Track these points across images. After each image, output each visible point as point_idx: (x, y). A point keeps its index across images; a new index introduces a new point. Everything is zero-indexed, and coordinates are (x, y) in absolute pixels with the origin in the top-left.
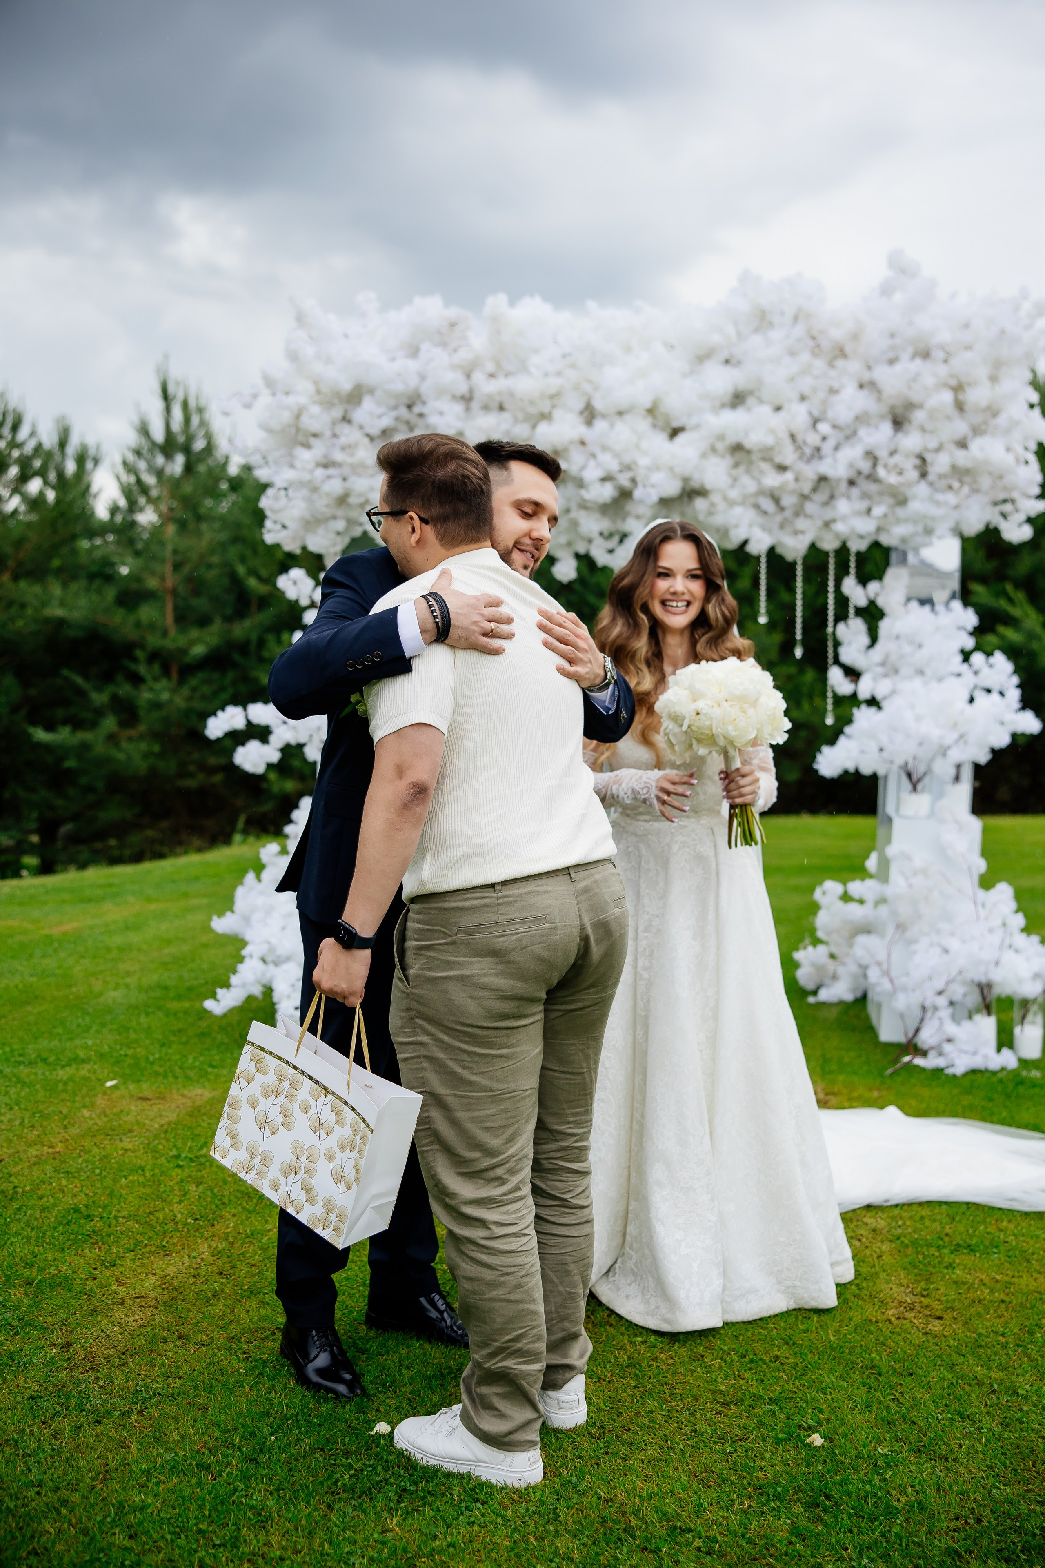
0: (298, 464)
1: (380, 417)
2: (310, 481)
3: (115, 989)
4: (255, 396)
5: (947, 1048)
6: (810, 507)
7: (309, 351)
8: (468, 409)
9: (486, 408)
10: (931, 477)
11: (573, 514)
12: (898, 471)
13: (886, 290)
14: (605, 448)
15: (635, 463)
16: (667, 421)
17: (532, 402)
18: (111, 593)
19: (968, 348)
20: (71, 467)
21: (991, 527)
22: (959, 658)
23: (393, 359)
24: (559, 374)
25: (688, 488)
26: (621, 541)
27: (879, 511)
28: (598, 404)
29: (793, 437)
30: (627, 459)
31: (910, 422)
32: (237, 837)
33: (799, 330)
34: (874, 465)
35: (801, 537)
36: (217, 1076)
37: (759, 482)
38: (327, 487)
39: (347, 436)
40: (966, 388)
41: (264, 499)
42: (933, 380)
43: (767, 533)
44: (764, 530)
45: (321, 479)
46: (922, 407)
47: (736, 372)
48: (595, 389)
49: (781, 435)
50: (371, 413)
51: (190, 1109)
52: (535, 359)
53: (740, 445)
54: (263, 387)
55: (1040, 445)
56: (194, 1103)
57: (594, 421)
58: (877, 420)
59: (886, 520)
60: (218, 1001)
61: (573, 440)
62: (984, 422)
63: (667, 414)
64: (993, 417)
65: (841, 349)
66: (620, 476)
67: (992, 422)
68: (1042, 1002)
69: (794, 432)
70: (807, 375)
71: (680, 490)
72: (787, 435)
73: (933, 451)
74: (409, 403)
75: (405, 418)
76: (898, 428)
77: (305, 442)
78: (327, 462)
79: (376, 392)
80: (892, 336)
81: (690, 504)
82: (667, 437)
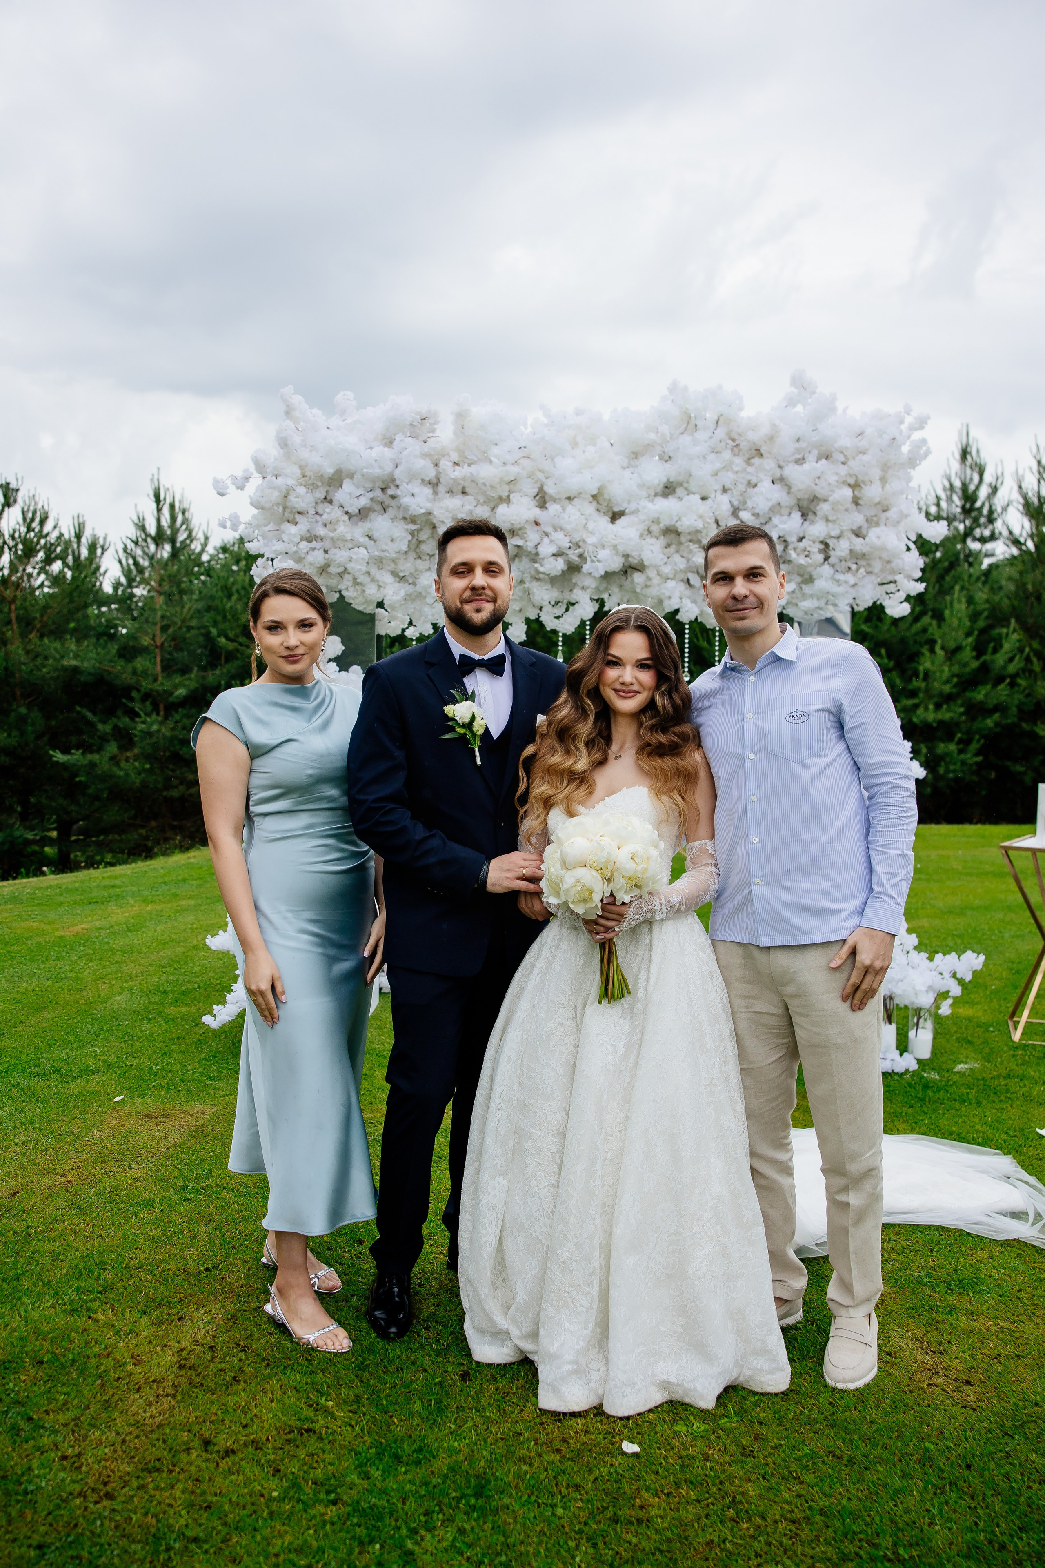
0: (285, 537)
1: (357, 497)
2: (296, 552)
3: (120, 994)
4: (247, 479)
7: (297, 439)
8: (436, 493)
9: (450, 492)
10: (831, 560)
11: (527, 585)
12: (807, 553)
13: (789, 402)
14: (556, 528)
15: (584, 541)
16: (609, 507)
17: (492, 487)
18: (114, 648)
19: (862, 453)
20: (84, 553)
21: (878, 603)
23: (371, 448)
24: (515, 463)
25: (626, 564)
26: (567, 610)
28: (550, 489)
29: (717, 522)
30: (577, 537)
31: (815, 513)
33: (721, 432)
36: (215, 1090)
37: (686, 560)
38: (310, 558)
39: (329, 513)
40: (862, 486)
41: (254, 567)
42: (835, 478)
43: (694, 605)
44: (692, 602)
45: (305, 551)
46: (825, 501)
47: (668, 465)
48: (547, 478)
49: (709, 521)
50: (350, 494)
51: (193, 1129)
52: (495, 450)
53: (672, 529)
54: (254, 471)
55: (920, 536)
56: (196, 1121)
57: (547, 505)
58: (788, 510)
59: (794, 595)
60: (215, 1016)
61: (527, 521)
62: (876, 516)
63: (610, 500)
64: (884, 511)
65: (758, 450)
66: (570, 552)
67: (883, 516)
68: (933, 1010)
69: (718, 518)
70: (728, 471)
71: (621, 565)
72: (713, 520)
73: (833, 537)
74: (383, 487)
75: (379, 499)
76: (804, 518)
77: (291, 518)
78: (311, 536)
79: (355, 476)
80: (798, 440)
81: (629, 578)
82: (609, 520)
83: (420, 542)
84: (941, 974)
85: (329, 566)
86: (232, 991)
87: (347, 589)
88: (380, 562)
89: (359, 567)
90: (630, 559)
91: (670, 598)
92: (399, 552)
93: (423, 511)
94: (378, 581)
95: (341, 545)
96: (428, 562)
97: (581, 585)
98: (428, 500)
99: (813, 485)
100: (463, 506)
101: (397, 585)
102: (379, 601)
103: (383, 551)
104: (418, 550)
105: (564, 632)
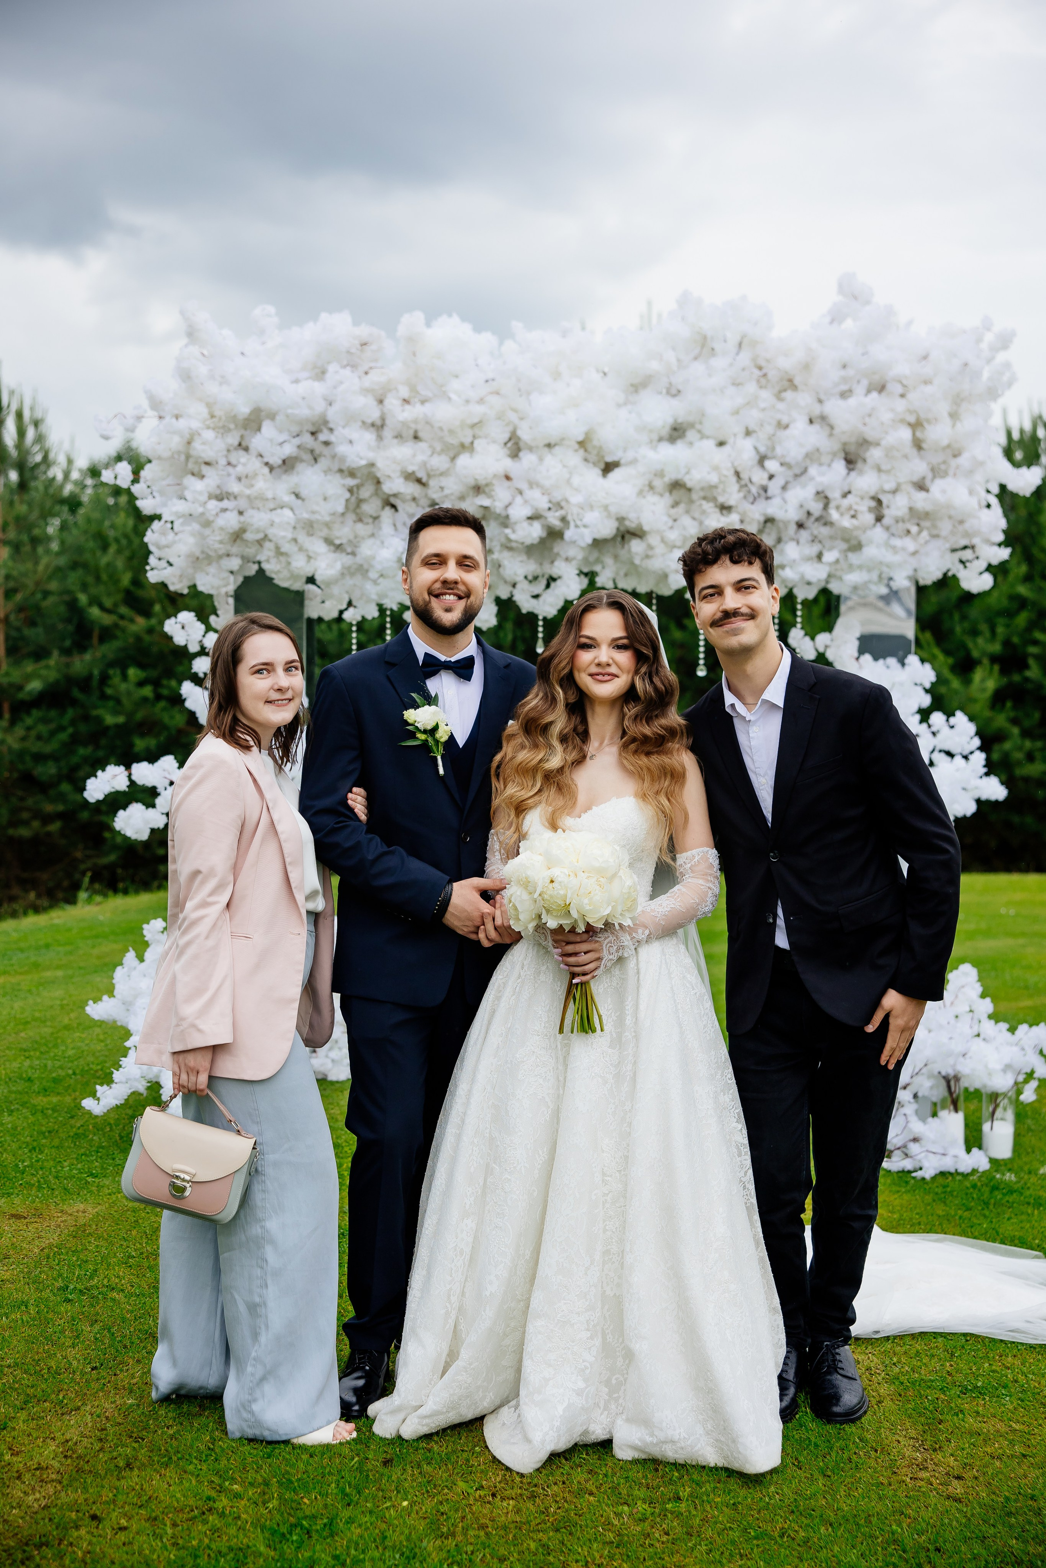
0: (188, 495)
1: (281, 444)
2: (202, 514)
4: (139, 418)
5: (914, 1148)
7: (203, 370)
8: (380, 438)
9: (399, 436)
10: (886, 521)
12: (852, 513)
13: (836, 317)
14: (532, 484)
15: (567, 501)
16: (599, 455)
17: (451, 432)
19: (927, 382)
21: (950, 574)
22: (918, 717)
23: (297, 381)
24: (481, 401)
25: (622, 529)
26: (548, 586)
27: (830, 556)
28: (525, 434)
29: (737, 474)
30: (557, 496)
31: (865, 460)
33: (745, 358)
34: (826, 507)
36: (99, 1187)
37: (701, 523)
38: (221, 521)
39: (244, 465)
40: (925, 424)
41: (149, 533)
42: (890, 415)
45: (214, 512)
46: (878, 444)
47: (674, 402)
48: (522, 419)
49: (725, 472)
50: (271, 440)
51: (72, 1229)
52: (455, 385)
53: (680, 483)
54: (148, 409)
55: (1003, 487)
56: (76, 1221)
57: (521, 454)
58: (829, 457)
59: (838, 567)
60: (98, 1099)
61: (495, 476)
62: (944, 462)
63: (601, 448)
64: (954, 457)
65: (790, 381)
66: (549, 515)
67: (954, 463)
68: (1014, 1097)
69: (739, 469)
70: (753, 407)
71: (614, 531)
72: (732, 472)
73: (889, 492)
74: (313, 430)
75: (309, 446)
76: (851, 466)
77: (196, 470)
78: (221, 493)
79: (278, 418)
80: (844, 367)
81: (626, 546)
82: (600, 472)
83: (360, 501)
84: (1023, 1049)
85: (245, 531)
86: (120, 1066)
87: (268, 561)
88: (310, 527)
89: (282, 534)
90: (627, 523)
92: (334, 514)
93: (363, 462)
94: (307, 550)
95: (260, 505)
96: (371, 527)
97: (564, 556)
98: (370, 447)
100: (414, 456)
101: (332, 556)
102: (310, 575)
103: (313, 512)
104: (358, 511)
105: (545, 615)
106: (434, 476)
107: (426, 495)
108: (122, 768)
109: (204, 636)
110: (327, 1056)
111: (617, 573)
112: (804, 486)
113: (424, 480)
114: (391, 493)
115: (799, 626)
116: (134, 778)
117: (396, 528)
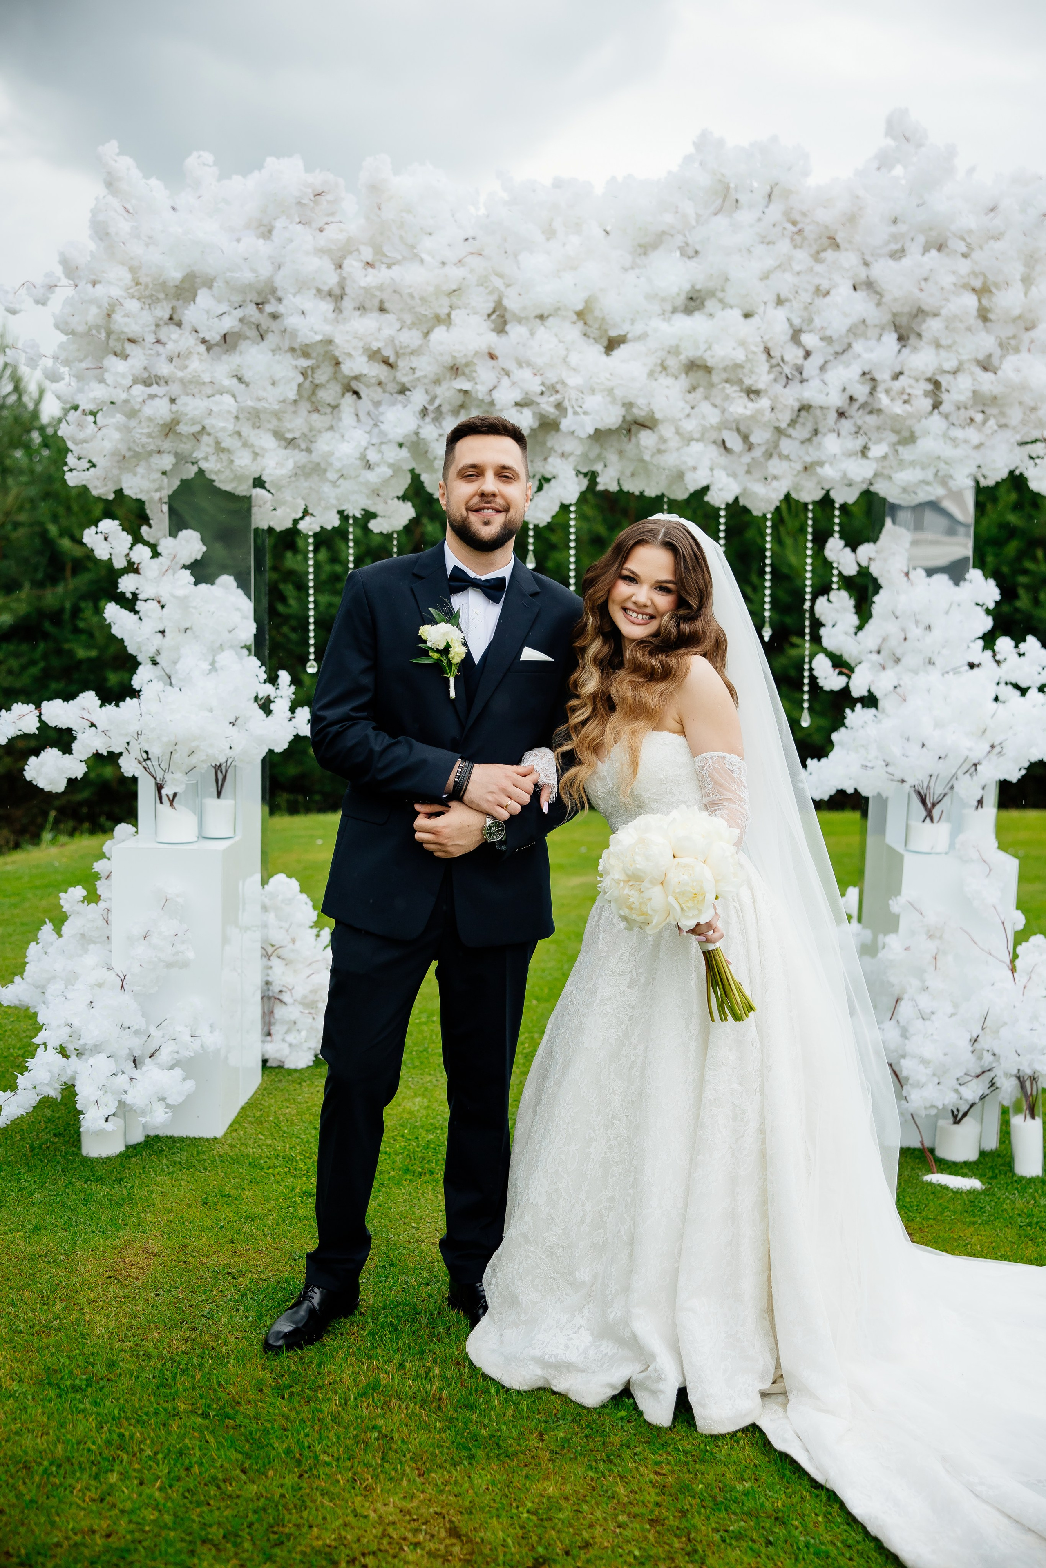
0: (109, 378)
1: (220, 316)
2: (126, 401)
4: (52, 287)
6: (786, 446)
7: (122, 226)
8: (338, 310)
9: (361, 308)
10: (945, 408)
12: (905, 397)
13: (884, 162)
14: (521, 363)
15: (563, 383)
16: (603, 330)
17: (423, 299)
19: (997, 238)
21: (1017, 473)
22: (981, 643)
23: (238, 240)
24: (460, 263)
25: (628, 418)
26: (540, 488)
27: (877, 450)
28: (512, 303)
29: (767, 350)
30: (552, 377)
31: (919, 335)
32: (47, 836)
33: (775, 211)
34: (873, 391)
35: (775, 484)
37: (722, 411)
38: (148, 410)
39: (175, 341)
40: (994, 290)
42: (951, 279)
43: (731, 480)
44: (728, 475)
45: (140, 400)
46: (936, 315)
47: (692, 264)
48: (508, 286)
49: (754, 349)
50: (208, 312)
53: (699, 362)
54: (62, 276)
57: (508, 328)
58: (877, 330)
59: (886, 463)
61: (476, 353)
62: (1014, 337)
63: (603, 319)
64: (1027, 329)
65: (833, 238)
66: (542, 400)
67: (1026, 337)
69: (770, 345)
70: (784, 271)
71: (620, 419)
72: (762, 348)
73: (948, 372)
74: (259, 301)
75: (253, 320)
76: (903, 343)
77: (118, 349)
78: (149, 377)
79: (215, 284)
80: (895, 222)
81: (633, 438)
82: (603, 350)
83: (315, 387)
85: (178, 423)
87: (206, 459)
88: (255, 417)
89: (222, 424)
90: (635, 410)
91: (695, 469)
92: (284, 401)
93: (319, 338)
94: (252, 446)
95: (196, 391)
96: (329, 417)
97: (560, 451)
98: (326, 320)
99: (917, 291)
100: (380, 329)
101: (283, 452)
102: (257, 476)
103: (259, 399)
104: (313, 399)
105: (536, 522)
106: (404, 354)
107: (395, 378)
108: (32, 707)
109: (131, 549)
110: (283, 1040)
111: (622, 473)
112: (847, 365)
113: (391, 360)
114: (352, 374)
115: (837, 535)
116: (44, 718)
117: (358, 420)
